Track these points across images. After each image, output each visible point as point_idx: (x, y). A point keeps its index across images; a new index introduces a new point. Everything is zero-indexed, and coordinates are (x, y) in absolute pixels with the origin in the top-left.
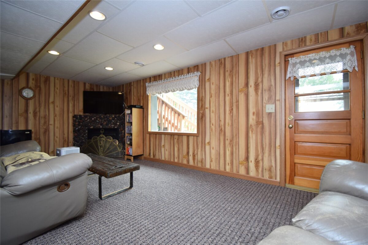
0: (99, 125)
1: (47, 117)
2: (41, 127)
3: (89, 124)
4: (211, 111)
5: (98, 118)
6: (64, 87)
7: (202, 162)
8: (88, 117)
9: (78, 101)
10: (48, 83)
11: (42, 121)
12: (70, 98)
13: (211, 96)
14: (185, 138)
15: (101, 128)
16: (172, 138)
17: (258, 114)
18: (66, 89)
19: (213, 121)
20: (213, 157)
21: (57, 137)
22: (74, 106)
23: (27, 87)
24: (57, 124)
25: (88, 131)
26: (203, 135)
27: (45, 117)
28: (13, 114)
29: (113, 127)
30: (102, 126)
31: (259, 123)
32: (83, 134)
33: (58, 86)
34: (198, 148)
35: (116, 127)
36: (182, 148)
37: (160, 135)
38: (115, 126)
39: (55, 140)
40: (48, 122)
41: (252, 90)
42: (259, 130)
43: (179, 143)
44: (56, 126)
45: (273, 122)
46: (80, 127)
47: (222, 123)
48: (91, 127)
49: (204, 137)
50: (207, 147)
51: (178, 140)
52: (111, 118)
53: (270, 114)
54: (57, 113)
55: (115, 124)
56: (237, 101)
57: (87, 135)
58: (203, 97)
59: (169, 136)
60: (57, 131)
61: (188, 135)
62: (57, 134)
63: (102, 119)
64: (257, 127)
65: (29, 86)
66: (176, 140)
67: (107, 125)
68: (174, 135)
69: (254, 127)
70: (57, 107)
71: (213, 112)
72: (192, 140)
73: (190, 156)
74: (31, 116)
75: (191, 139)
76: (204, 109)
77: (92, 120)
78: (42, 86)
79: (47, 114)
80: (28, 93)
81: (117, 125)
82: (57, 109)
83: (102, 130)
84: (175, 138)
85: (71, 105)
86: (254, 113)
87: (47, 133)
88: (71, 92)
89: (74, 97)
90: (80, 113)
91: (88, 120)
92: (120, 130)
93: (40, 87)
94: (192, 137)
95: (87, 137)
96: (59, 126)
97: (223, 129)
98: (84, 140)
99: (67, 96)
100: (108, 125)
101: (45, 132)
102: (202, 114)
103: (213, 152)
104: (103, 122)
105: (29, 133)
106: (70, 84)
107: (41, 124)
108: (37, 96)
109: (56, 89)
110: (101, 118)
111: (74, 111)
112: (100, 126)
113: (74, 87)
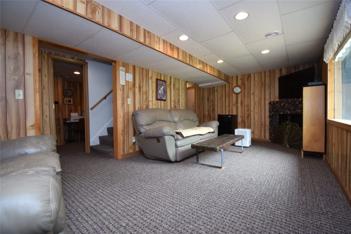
0: (287, 111)
1: (249, 105)
2: (245, 113)
3: (280, 110)
5: (286, 103)
6: (261, 78)
8: (279, 103)
9: (274, 89)
10: (249, 79)
11: (246, 109)
12: (267, 87)
15: (289, 114)
18: (263, 80)
21: (256, 121)
22: (270, 93)
23: (237, 86)
24: (256, 111)
25: (279, 117)
27: (248, 106)
28: (230, 104)
29: (300, 112)
30: (290, 112)
32: (275, 120)
33: (256, 79)
39: (255, 123)
40: (250, 109)
44: (255, 112)
46: (273, 112)
48: (280, 113)
52: (298, 102)
54: (256, 101)
57: (278, 120)
60: (256, 116)
62: (256, 119)
63: (290, 105)
65: (238, 85)
67: (294, 110)
70: (256, 96)
74: (239, 105)
77: (282, 106)
78: (246, 83)
79: (249, 103)
80: (238, 90)
82: (256, 98)
83: (289, 116)
85: (267, 93)
87: (249, 117)
88: (267, 82)
89: (270, 85)
90: (276, 99)
91: (279, 106)
93: (244, 84)
95: (278, 123)
96: (257, 112)
98: (276, 126)
99: (264, 86)
101: (248, 117)
104: (290, 107)
105: (230, 116)
106: (267, 74)
107: (245, 111)
108: (243, 91)
109: (255, 82)
110: (288, 103)
111: (270, 98)
113: (270, 76)
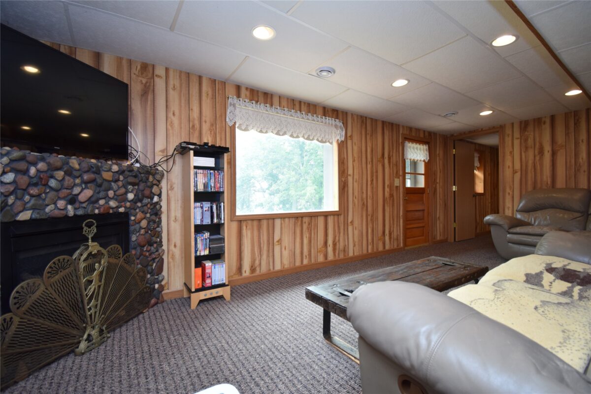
4: (355, 180)
7: (344, 251)
13: (354, 161)
14: (321, 220)
16: (299, 223)
17: (390, 186)
19: (356, 194)
20: (356, 239)
26: (346, 212)
31: (391, 195)
34: (339, 233)
35: (122, 210)
36: (316, 238)
37: (271, 222)
38: (121, 207)
41: (386, 161)
42: (391, 202)
43: (311, 231)
45: (398, 195)
47: (365, 196)
49: (346, 215)
50: (350, 228)
51: (309, 224)
53: (397, 187)
55: (122, 199)
56: (377, 172)
58: (344, 158)
59: (292, 221)
61: (326, 215)
64: (390, 200)
66: (305, 226)
68: (302, 217)
69: (388, 200)
71: (356, 181)
72: (332, 221)
73: (328, 246)
75: (330, 220)
76: (346, 176)
81: (126, 200)
84: (304, 222)
86: (388, 185)
92: (133, 218)
94: (332, 217)
97: (365, 203)
100: (97, 201)
102: (344, 183)
103: (356, 232)
112: (66, 209)
